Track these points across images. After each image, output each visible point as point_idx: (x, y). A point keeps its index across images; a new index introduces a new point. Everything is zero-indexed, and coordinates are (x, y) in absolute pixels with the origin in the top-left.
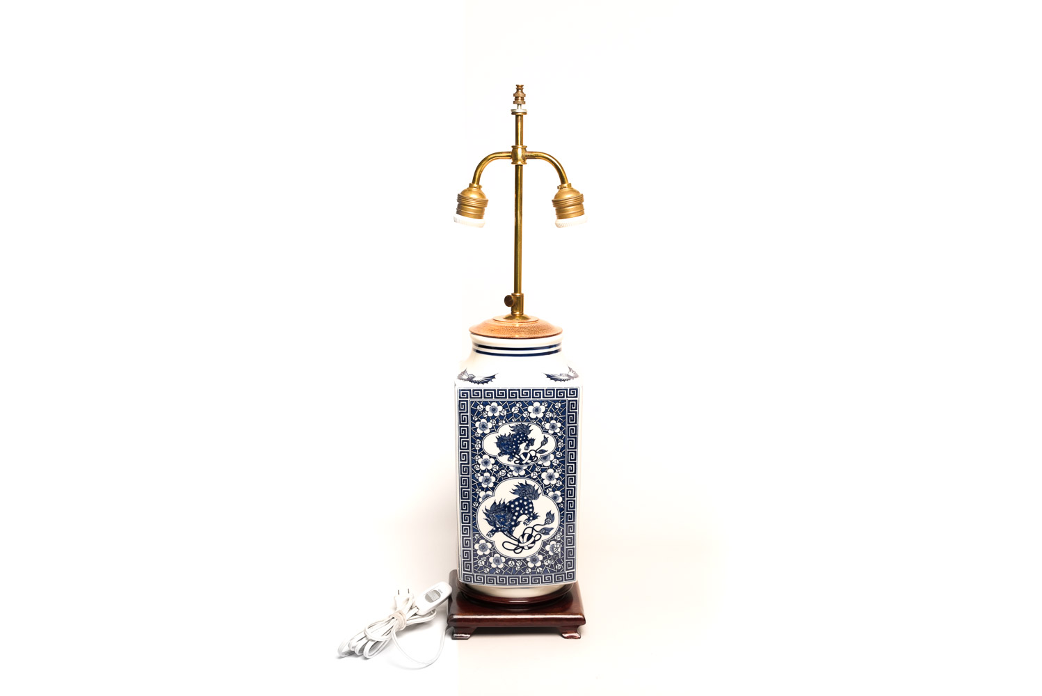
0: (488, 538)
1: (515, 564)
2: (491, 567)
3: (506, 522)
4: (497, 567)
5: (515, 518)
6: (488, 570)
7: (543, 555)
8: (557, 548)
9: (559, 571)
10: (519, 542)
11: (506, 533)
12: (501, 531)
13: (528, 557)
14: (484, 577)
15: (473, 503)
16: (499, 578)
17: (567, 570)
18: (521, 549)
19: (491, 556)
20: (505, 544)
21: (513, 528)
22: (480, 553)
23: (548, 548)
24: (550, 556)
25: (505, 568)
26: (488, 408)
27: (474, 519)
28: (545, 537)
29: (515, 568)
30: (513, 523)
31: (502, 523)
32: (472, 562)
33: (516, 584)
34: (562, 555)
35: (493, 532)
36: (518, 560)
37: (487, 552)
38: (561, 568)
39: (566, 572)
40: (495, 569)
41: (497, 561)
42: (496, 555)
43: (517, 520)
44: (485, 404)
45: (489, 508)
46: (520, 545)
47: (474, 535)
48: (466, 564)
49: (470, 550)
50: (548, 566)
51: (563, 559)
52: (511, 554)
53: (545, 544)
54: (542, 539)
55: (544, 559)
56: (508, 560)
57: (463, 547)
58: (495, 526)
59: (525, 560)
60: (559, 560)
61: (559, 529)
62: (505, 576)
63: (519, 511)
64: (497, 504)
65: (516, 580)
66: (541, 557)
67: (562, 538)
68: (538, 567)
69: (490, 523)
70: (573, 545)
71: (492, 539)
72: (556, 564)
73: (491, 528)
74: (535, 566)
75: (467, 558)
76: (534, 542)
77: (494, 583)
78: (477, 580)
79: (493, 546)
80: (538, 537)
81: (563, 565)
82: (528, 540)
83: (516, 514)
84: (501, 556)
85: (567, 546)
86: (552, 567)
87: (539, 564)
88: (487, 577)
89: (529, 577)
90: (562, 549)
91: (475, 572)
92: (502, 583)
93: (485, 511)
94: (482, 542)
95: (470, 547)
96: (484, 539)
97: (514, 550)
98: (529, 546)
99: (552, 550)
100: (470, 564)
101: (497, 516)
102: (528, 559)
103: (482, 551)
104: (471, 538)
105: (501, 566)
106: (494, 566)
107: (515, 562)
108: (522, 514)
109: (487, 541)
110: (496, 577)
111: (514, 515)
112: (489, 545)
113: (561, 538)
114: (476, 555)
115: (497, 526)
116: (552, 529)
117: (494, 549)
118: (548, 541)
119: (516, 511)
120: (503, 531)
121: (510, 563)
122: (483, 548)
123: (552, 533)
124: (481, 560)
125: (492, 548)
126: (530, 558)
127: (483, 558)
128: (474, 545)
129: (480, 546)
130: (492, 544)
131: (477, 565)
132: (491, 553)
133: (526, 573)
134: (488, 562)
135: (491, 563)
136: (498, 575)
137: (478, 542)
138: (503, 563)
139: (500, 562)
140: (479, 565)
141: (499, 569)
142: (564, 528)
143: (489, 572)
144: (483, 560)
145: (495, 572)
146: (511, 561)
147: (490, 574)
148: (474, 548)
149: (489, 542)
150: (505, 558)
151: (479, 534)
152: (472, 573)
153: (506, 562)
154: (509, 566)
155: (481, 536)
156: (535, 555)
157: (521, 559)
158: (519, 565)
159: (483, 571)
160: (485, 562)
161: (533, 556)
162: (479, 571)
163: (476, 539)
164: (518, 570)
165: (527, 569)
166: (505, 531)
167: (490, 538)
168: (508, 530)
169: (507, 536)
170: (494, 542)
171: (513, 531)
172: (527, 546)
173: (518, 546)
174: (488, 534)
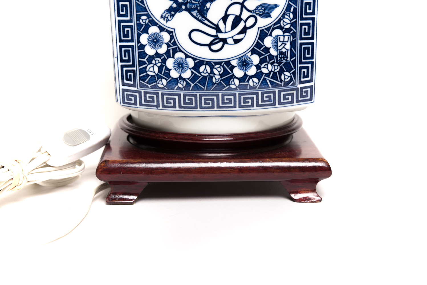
0: (163, 22)
1: (212, 72)
2: (169, 75)
4: (180, 77)
6: (164, 82)
7: (260, 55)
8: (284, 43)
9: (287, 84)
10: (218, 30)
11: (195, 13)
12: (186, 9)
13: (233, 58)
14: (157, 94)
16: (185, 96)
17: (301, 82)
18: (221, 44)
19: (169, 57)
20: (194, 35)
21: (208, 5)
22: (150, 51)
23: (268, 42)
24: (271, 57)
25: (194, 78)
28: (263, 22)
29: (212, 77)
32: (136, 68)
33: (213, 107)
34: (293, 55)
35: (172, 11)
36: (216, 63)
37: (163, 50)
38: (291, 80)
39: (299, 86)
40: (176, 81)
41: (180, 65)
42: (179, 55)
46: (221, 36)
47: (139, 18)
48: (127, 71)
49: (132, 47)
50: (268, 75)
51: (294, 62)
52: (205, 53)
53: (263, 34)
54: (258, 25)
55: (262, 61)
56: (199, 63)
57: (121, 41)
59: (228, 63)
60: (287, 64)
61: (289, 7)
62: (194, 93)
65: (213, 100)
66: (255, 59)
67: (294, 24)
68: (251, 77)
70: (312, 38)
72: (281, 72)
74: (246, 75)
75: (128, 61)
76: (244, 31)
77: (174, 106)
78: (146, 101)
79: (172, 37)
80: (251, 21)
81: (294, 73)
82: (234, 26)
84: (187, 56)
85: (301, 39)
86: (275, 76)
87: (252, 71)
88: (163, 94)
89: (235, 95)
90: (293, 44)
91: (142, 86)
92: (188, 105)
94: (154, 30)
95: (132, 41)
96: (155, 24)
98: (235, 38)
99: (276, 46)
100: (133, 71)
102: (234, 63)
103: (154, 47)
104: (134, 24)
105: (187, 75)
106: (174, 74)
107: (212, 68)
109: (162, 29)
110: (179, 96)
112: (166, 37)
113: (292, 24)
114: (143, 54)
115: (180, 0)
116: (276, 6)
117: (175, 43)
118: (268, 29)
120: (189, 11)
121: (202, 69)
122: (155, 41)
123: (276, 14)
124: (152, 63)
125: (170, 41)
126: (237, 60)
127: (155, 61)
128: (139, 36)
129: (149, 37)
130: (171, 34)
131: (145, 74)
132: (170, 50)
133: (230, 87)
134: (164, 67)
135: (170, 70)
136: (183, 90)
137: (146, 31)
138: (190, 69)
139: (186, 68)
140: (149, 73)
141: (184, 79)
142: (297, 5)
143: (165, 86)
144: (156, 64)
145: (177, 87)
146: (203, 64)
147: (169, 89)
148: (139, 42)
149: (165, 30)
150: (194, 59)
151: (148, 16)
152: (138, 89)
153: (196, 67)
154: (202, 75)
155: (151, 19)
156: (246, 55)
157: (222, 62)
158: (219, 72)
159: (157, 84)
160: (159, 67)
161: (243, 56)
162: (150, 84)
163: (143, 25)
164: (216, 82)
165: (232, 80)
166: (194, 10)
167: (167, 22)
168: (199, 8)
169: (198, 19)
170: (174, 29)
171: (208, 10)
172: (232, 37)
173: (216, 37)
174: (164, 15)
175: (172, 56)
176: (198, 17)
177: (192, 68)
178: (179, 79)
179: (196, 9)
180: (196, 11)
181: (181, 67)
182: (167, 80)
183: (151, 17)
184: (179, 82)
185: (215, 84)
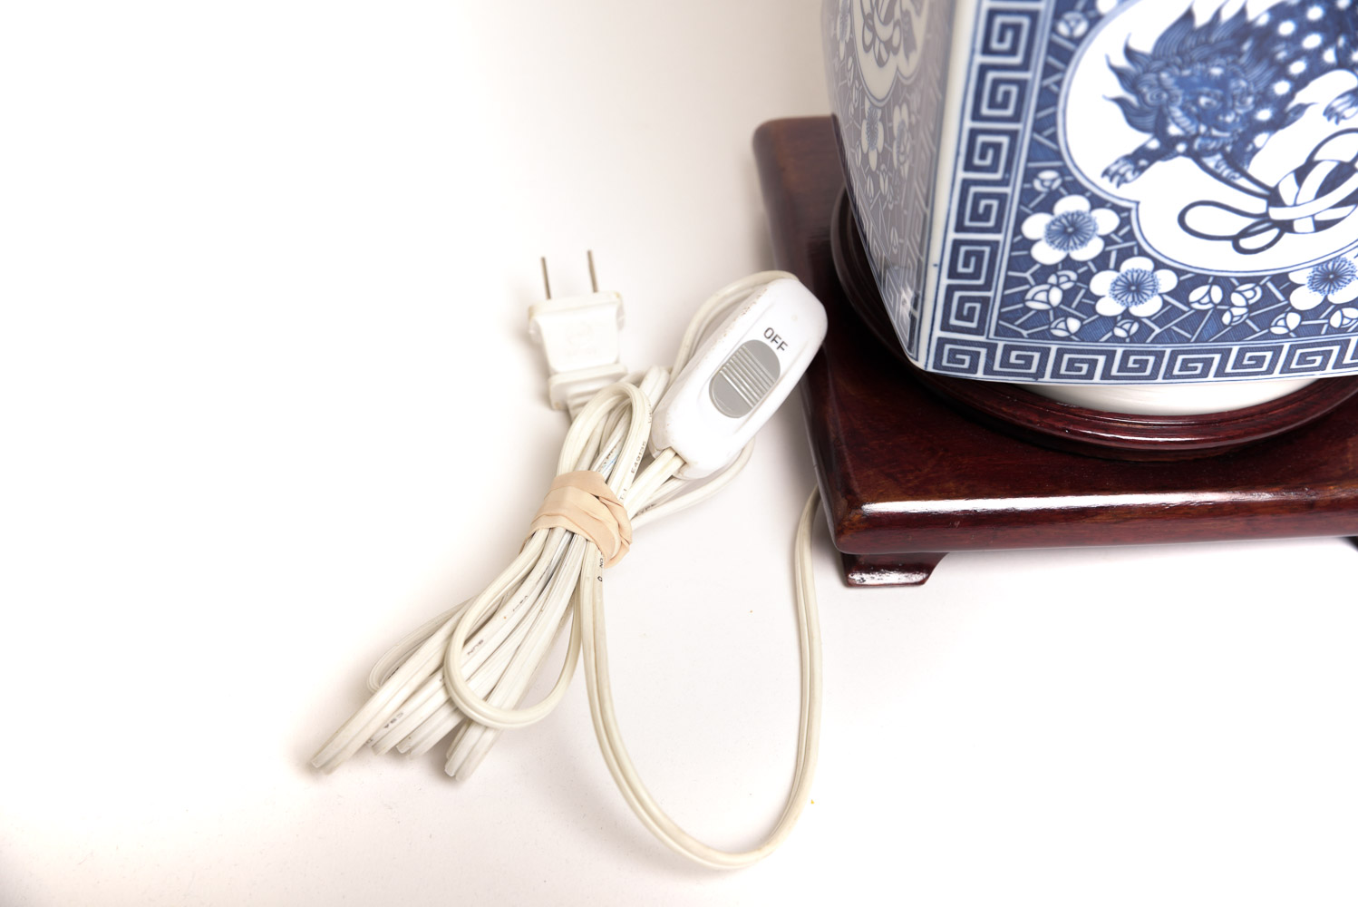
0: (1107, 188)
1: (1226, 300)
2: (1092, 310)
3: (1225, 110)
4: (1126, 315)
5: (1282, 88)
6: (1074, 325)
10: (1275, 201)
11: (1213, 160)
12: (1188, 153)
13: (1298, 267)
14: (1045, 352)
15: (1058, 16)
16: (1127, 354)
19: (1103, 268)
20: (1196, 215)
21: (1260, 139)
22: (1046, 254)
25: (1166, 316)
27: (1050, 98)
29: (1222, 312)
30: (1264, 115)
31: (1201, 116)
32: (996, 294)
33: (1203, 375)
35: (1140, 160)
36: (1243, 281)
37: (1088, 252)
40: (1112, 321)
41: (1134, 288)
42: (1134, 264)
43: (1290, 96)
45: (1145, 45)
46: (1277, 214)
47: (1030, 175)
48: (964, 300)
49: (993, 243)
56: (1190, 280)
57: (960, 229)
58: (1159, 131)
59: (1280, 278)
62: (1158, 347)
63: (1315, 56)
64: (1201, 19)
65: (1208, 361)
68: (1340, 307)
69: (1133, 116)
71: (1132, 191)
73: (1136, 139)
75: (974, 276)
77: (1088, 376)
78: (1006, 365)
79: (1125, 221)
82: (1327, 187)
83: (1298, 68)
84: (1159, 266)
87: (1346, 292)
88: (1061, 352)
89: (1278, 349)
91: (1000, 332)
92: (1132, 373)
93: (1122, 62)
94: (1071, 204)
95: (996, 229)
96: (1082, 191)
97: (1235, 240)
98: (1322, 216)
100: (984, 300)
101: (1181, 82)
102: (1300, 277)
103: (1061, 246)
104: (1013, 189)
105: (1148, 308)
106: (1108, 307)
107: (1228, 291)
109: (1097, 202)
110: (1111, 354)
112: (1106, 221)
114: (1023, 262)
115: (1174, 130)
117: (1130, 236)
119: (1298, 54)
120: (1197, 156)
121: (1196, 295)
122: (1071, 231)
124: (1045, 282)
125: (1116, 232)
126: (1311, 269)
127: (1058, 277)
128: (1021, 218)
129: (1053, 223)
130: (1125, 215)
131: (1020, 306)
132: (1110, 252)
133: (1270, 332)
134: (1082, 292)
135: (1097, 298)
136: (1125, 342)
137: (1047, 206)
138: (1161, 295)
139: (1149, 293)
140: (1031, 305)
141: (1137, 319)
143: (1075, 334)
144: (1058, 285)
145: (1110, 335)
146: (1205, 283)
147: (1083, 341)
148: (1018, 230)
149: (1109, 205)
150: (1179, 272)
151: (1063, 171)
152: (988, 338)
153: (1181, 292)
154: (1192, 309)
155: (1068, 178)
156: (1343, 256)
157: (1263, 277)
158: (1247, 300)
159: (1049, 329)
160: (1065, 293)
161: (1331, 260)
162: (1027, 329)
163: (1039, 193)
164: (1231, 322)
165: (1283, 316)
166: (1212, 153)
167: (1118, 185)
168: (1229, 149)
169: (1218, 177)
170: (1138, 203)
171: (1255, 151)
172: (1313, 216)
173: (1264, 217)
174: (1114, 169)
175: (1112, 264)
176: (1219, 171)
177: (1169, 294)
178: (1119, 318)
179: (1221, 150)
180: (1219, 157)
181: (1133, 292)
182: (1081, 320)
183: (1070, 174)
184: (1119, 324)
185: (1226, 326)
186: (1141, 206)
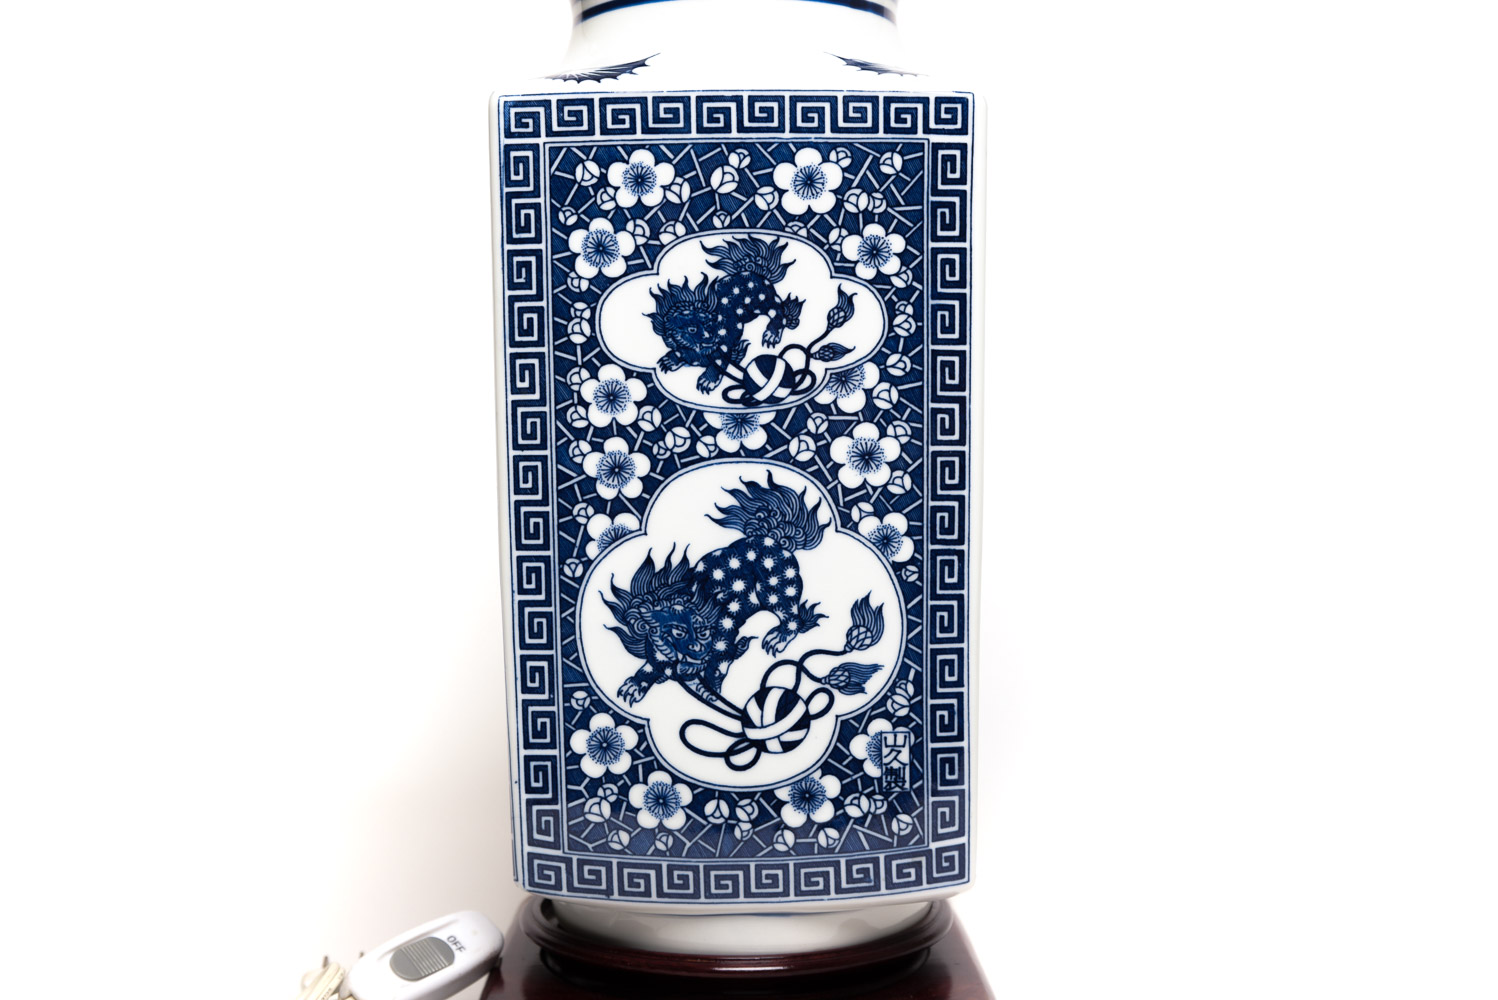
0: (622, 705)
1: (733, 815)
2: (635, 824)
3: (693, 641)
4: (661, 827)
5: (727, 623)
6: (625, 838)
7: (841, 776)
8: (895, 749)
9: (903, 841)
10: (747, 722)
11: (693, 684)
12: (675, 677)
13: (780, 784)
14: (609, 866)
15: (562, 562)
16: (671, 869)
17: (937, 837)
18: (752, 752)
19: (635, 781)
21: (723, 667)
22: (592, 768)
23: (859, 747)
24: (868, 780)
25: (691, 829)
26: (616, 173)
27: (570, 628)
28: (847, 704)
29: (731, 828)
30: (721, 646)
31: (676, 645)
32: (562, 807)
33: (735, 894)
34: (916, 776)
35: (642, 682)
36: (742, 796)
37: (621, 766)
38: (914, 832)
39: (934, 846)
40: (651, 834)
41: (661, 801)
42: (657, 777)
43: (735, 631)
44: (607, 157)
45: (624, 584)
46: (752, 734)
47: (568, 695)
48: (540, 813)
49: (552, 759)
50: (860, 821)
51: (920, 792)
53: (848, 730)
54: (837, 709)
55: (846, 790)
56: (704, 794)
57: (527, 745)
58: (649, 657)
59: (769, 794)
60: (904, 798)
61: (903, 671)
62: (693, 862)
64: (659, 564)
65: (735, 879)
66: (832, 786)
67: (916, 708)
68: (822, 826)
69: (630, 643)
70: (960, 737)
71: (640, 709)
72: (892, 813)
73: (633, 664)
74: (810, 822)
75: (544, 790)
76: (804, 723)
77: (647, 893)
78: (582, 880)
79: (642, 738)
80: (820, 702)
81: (920, 817)
82: (782, 712)
83: (734, 607)
84: (676, 780)
85: (935, 739)
86: (876, 823)
87: (825, 813)
88: (621, 866)
89: (785, 868)
90: (916, 751)
91: (573, 846)
92: (680, 891)
93: (611, 597)
94: (601, 721)
95: (552, 745)
96: (605, 709)
97: (726, 756)
98: (785, 738)
99: (877, 757)
100: (555, 814)
101: (656, 615)
102: (783, 794)
103: (601, 761)
104: (558, 708)
105: (676, 821)
106: (647, 820)
107: (733, 805)
108: (754, 610)
109: (620, 720)
110: (658, 868)
111: (724, 612)
112: (629, 738)
113: (912, 708)
114: (576, 776)
115: (660, 657)
116: (875, 668)
117: (648, 751)
118: (859, 718)
119: (733, 596)
120: (681, 679)
121: (710, 808)
122: (605, 746)
123: (875, 685)
124: (596, 796)
125: (638, 746)
126: (789, 788)
127: (604, 790)
128: (568, 734)
129: (591, 738)
130: (641, 731)
131: (581, 819)
132: (637, 765)
133: (774, 848)
134: (625, 804)
135: (637, 811)
136: (666, 856)
137: (584, 724)
138: (682, 808)
139: (673, 805)
140: (590, 817)
141: (670, 832)
142: (922, 667)
143: (627, 847)
144: (605, 798)
145: (653, 848)
146: (714, 798)
147: (635, 854)
148: (568, 747)
149: (628, 722)
150: (692, 787)
151: (590, 691)
152: (564, 852)
153: (697, 805)
154: (709, 823)
155: (595, 698)
156: (811, 776)
157: (756, 793)
158: (749, 815)
159: (607, 842)
160: (612, 804)
161: (802, 779)
162: (591, 843)
163: (577, 711)
164: (742, 837)
165: (779, 832)
166: (692, 677)
167: (631, 705)
168: (702, 674)
169: (700, 698)
170: (648, 720)
171: (722, 677)
172: (778, 737)
173: (742, 736)
174: (625, 689)
175: (641, 779)
176: (700, 694)
177: (688, 807)
178: (657, 831)
179: (697, 675)
180: (697, 681)
181: (662, 804)
182: (630, 833)
183: (596, 695)
184: (658, 837)
185: (739, 842)
186: (650, 723)
